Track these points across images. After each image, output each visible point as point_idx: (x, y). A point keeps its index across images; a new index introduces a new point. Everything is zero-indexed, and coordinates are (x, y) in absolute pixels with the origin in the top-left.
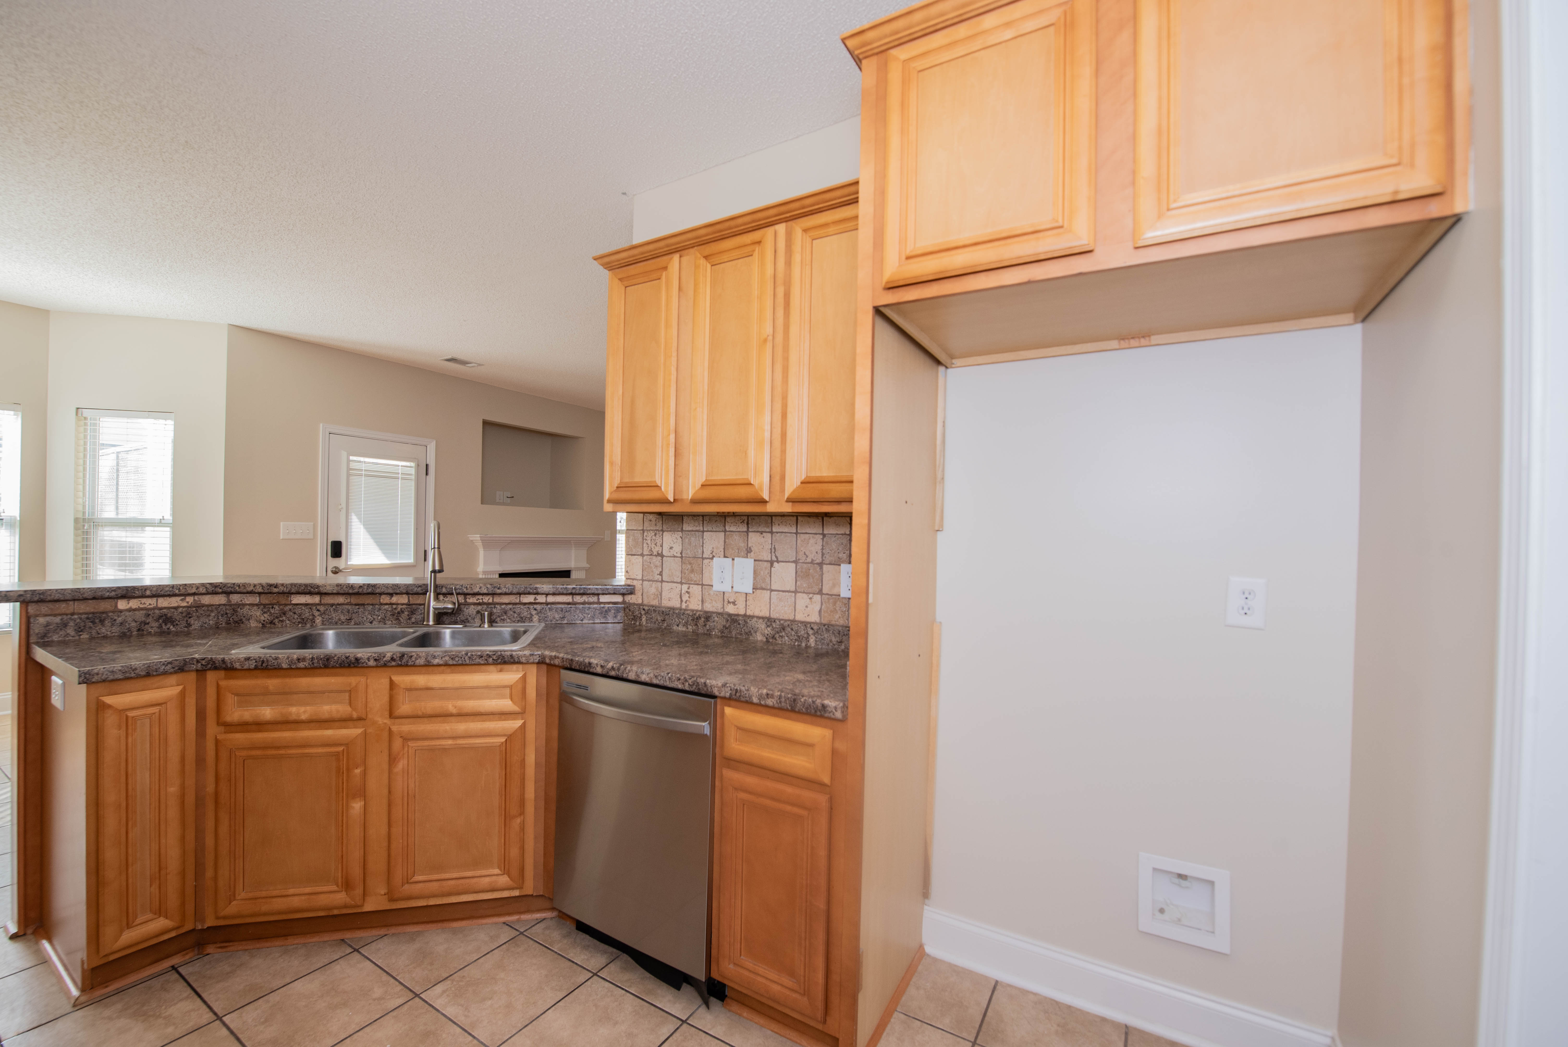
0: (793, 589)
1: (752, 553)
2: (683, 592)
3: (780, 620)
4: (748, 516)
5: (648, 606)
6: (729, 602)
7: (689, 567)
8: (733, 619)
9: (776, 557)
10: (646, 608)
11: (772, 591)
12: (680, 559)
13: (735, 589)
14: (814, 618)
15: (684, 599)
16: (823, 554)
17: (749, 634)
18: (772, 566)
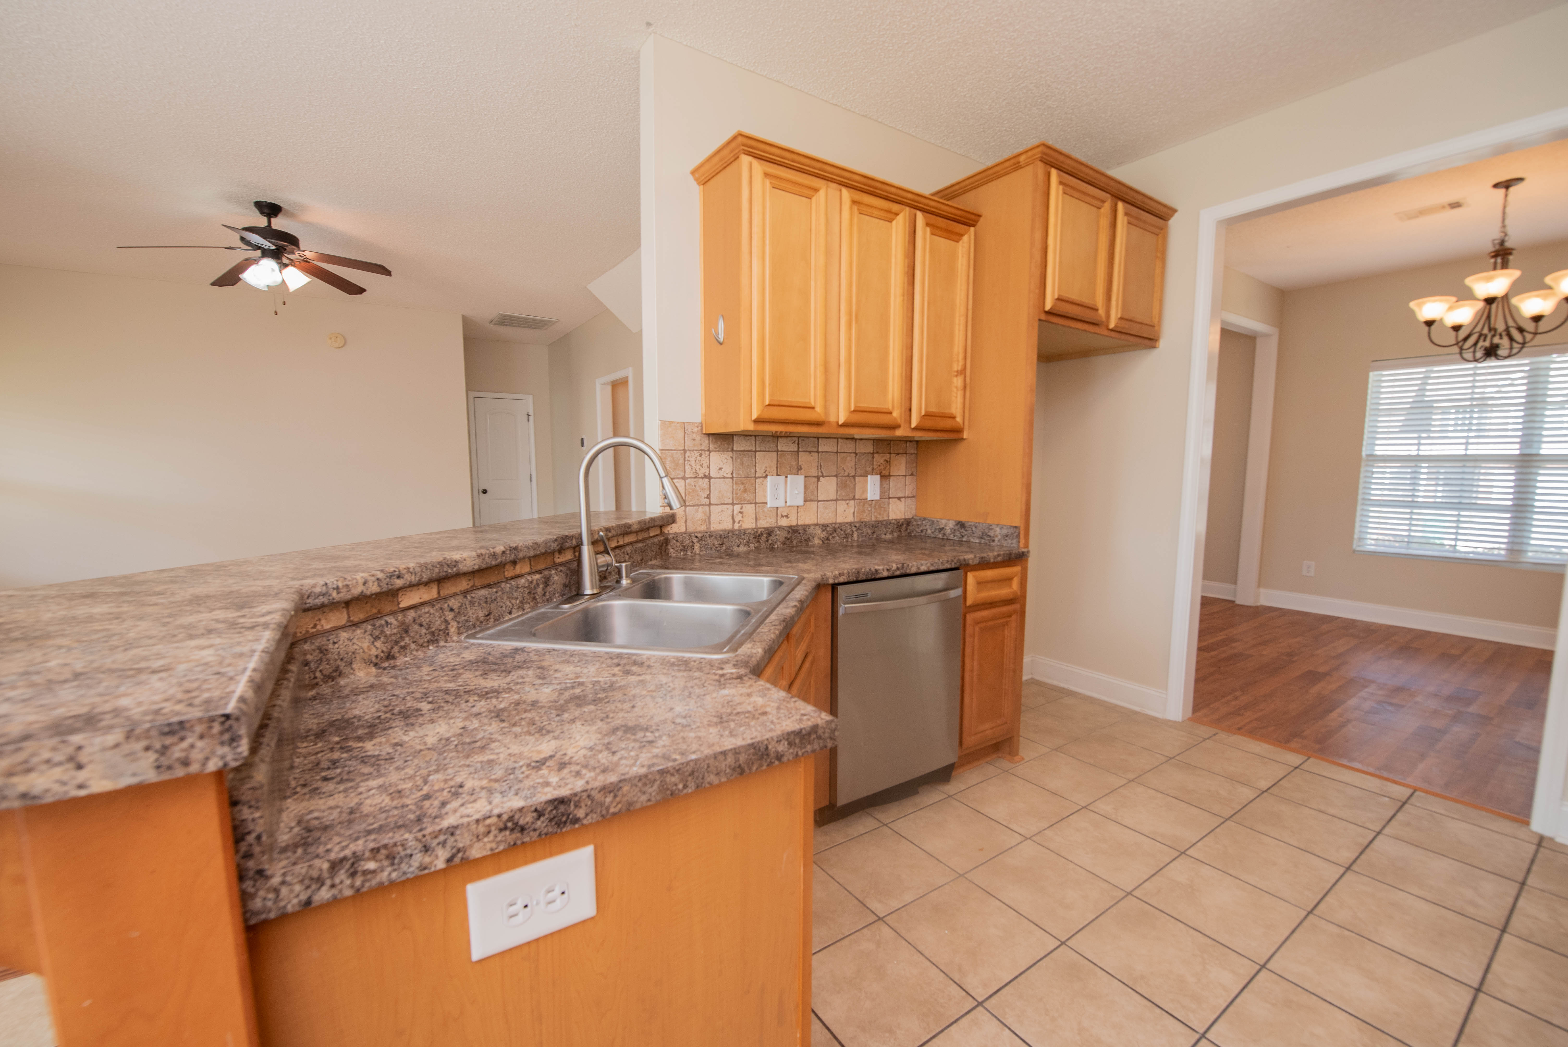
0: (835, 498)
1: (802, 470)
2: (735, 512)
3: (831, 524)
4: (799, 437)
5: (700, 532)
6: (782, 516)
7: (742, 487)
8: (793, 530)
9: (822, 472)
10: (699, 535)
11: (819, 501)
12: (731, 480)
13: (788, 504)
14: (850, 519)
15: (737, 520)
16: (856, 469)
17: (807, 540)
18: (818, 480)
